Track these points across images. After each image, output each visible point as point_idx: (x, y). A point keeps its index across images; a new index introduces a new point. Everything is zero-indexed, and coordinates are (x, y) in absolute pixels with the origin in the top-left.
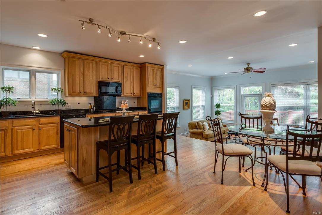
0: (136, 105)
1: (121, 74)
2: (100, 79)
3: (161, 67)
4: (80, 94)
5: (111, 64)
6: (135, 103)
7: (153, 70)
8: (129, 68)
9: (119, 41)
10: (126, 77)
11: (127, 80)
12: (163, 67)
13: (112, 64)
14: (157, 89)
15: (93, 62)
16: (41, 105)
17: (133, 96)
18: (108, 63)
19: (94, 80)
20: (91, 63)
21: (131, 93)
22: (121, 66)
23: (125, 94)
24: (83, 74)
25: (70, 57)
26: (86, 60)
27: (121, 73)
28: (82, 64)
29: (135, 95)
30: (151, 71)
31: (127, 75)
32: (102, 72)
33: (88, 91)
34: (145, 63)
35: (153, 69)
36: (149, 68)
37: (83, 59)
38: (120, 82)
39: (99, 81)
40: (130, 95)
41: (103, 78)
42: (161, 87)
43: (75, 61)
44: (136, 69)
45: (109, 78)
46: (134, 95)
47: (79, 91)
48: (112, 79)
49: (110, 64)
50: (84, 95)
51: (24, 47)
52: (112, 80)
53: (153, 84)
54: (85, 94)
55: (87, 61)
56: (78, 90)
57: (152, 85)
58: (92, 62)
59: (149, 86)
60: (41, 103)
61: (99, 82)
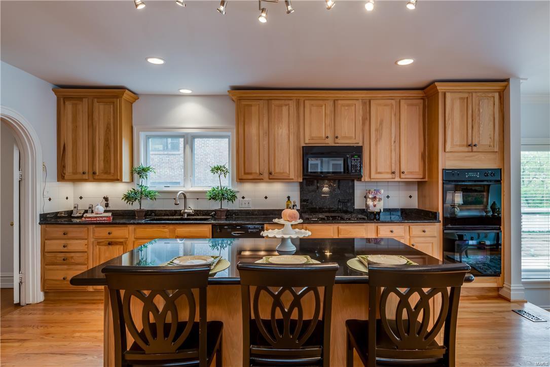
0: (414, 204)
1: (364, 124)
2: (307, 141)
3: (498, 86)
4: (261, 177)
5: (334, 101)
6: (410, 197)
7: (465, 101)
8: (386, 105)
9: (263, 19)
10: (377, 130)
11: (381, 136)
12: (506, 86)
13: (337, 100)
14: (482, 156)
15: (290, 102)
16: (198, 199)
17: (397, 179)
18: (328, 100)
19: (291, 145)
20: (286, 105)
21: (393, 173)
22: (364, 104)
23: (373, 176)
24: (268, 133)
25: (240, 99)
26: (273, 101)
27: (364, 120)
28: (265, 112)
29: (408, 177)
30: (457, 104)
31: (381, 124)
32: (311, 124)
33: (277, 170)
34: (433, 82)
35: (466, 95)
36: (448, 95)
37: (268, 100)
38: (360, 145)
39: (305, 145)
40: (390, 176)
41: (312, 139)
42: (496, 149)
43: (251, 106)
44: (409, 105)
45: (327, 137)
46: (403, 176)
47: (258, 172)
48: (337, 137)
49: (332, 103)
50: (270, 179)
51: (171, 94)
52: (337, 141)
53: (465, 143)
54: (272, 177)
55: (277, 102)
56: (255, 169)
57: (463, 146)
58: (287, 102)
59: (447, 150)
60: (198, 195)
61: (303, 147)
